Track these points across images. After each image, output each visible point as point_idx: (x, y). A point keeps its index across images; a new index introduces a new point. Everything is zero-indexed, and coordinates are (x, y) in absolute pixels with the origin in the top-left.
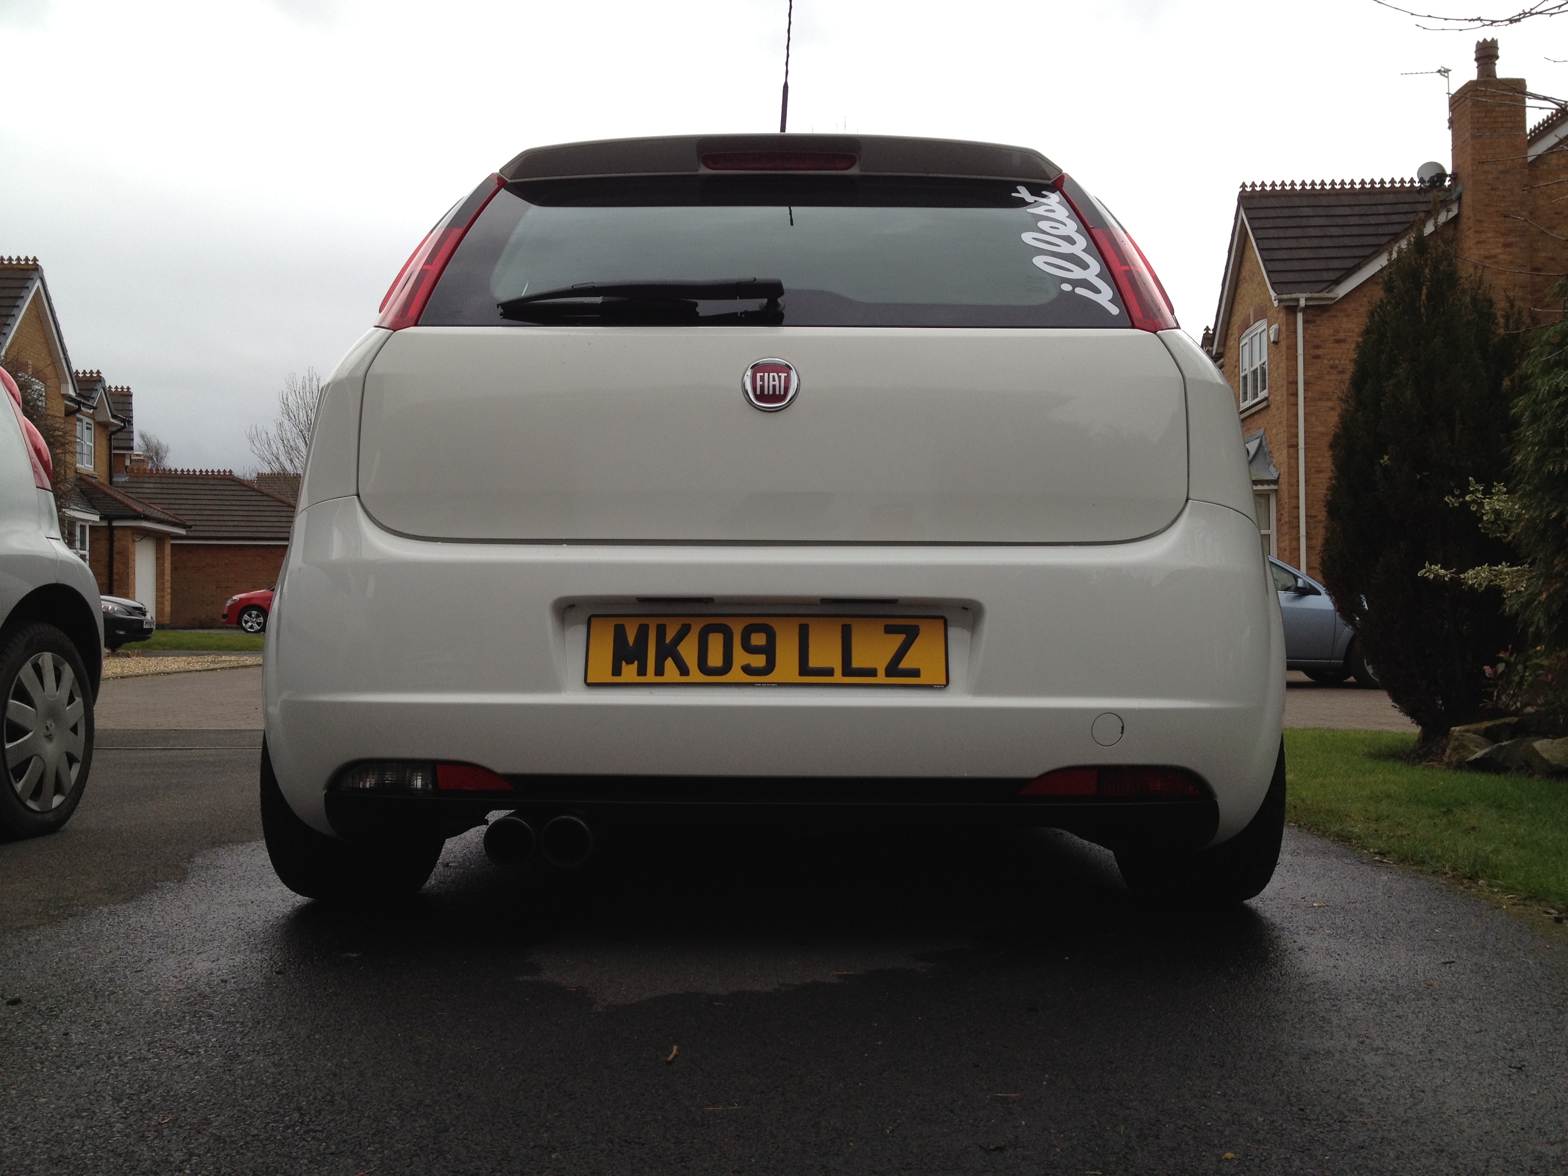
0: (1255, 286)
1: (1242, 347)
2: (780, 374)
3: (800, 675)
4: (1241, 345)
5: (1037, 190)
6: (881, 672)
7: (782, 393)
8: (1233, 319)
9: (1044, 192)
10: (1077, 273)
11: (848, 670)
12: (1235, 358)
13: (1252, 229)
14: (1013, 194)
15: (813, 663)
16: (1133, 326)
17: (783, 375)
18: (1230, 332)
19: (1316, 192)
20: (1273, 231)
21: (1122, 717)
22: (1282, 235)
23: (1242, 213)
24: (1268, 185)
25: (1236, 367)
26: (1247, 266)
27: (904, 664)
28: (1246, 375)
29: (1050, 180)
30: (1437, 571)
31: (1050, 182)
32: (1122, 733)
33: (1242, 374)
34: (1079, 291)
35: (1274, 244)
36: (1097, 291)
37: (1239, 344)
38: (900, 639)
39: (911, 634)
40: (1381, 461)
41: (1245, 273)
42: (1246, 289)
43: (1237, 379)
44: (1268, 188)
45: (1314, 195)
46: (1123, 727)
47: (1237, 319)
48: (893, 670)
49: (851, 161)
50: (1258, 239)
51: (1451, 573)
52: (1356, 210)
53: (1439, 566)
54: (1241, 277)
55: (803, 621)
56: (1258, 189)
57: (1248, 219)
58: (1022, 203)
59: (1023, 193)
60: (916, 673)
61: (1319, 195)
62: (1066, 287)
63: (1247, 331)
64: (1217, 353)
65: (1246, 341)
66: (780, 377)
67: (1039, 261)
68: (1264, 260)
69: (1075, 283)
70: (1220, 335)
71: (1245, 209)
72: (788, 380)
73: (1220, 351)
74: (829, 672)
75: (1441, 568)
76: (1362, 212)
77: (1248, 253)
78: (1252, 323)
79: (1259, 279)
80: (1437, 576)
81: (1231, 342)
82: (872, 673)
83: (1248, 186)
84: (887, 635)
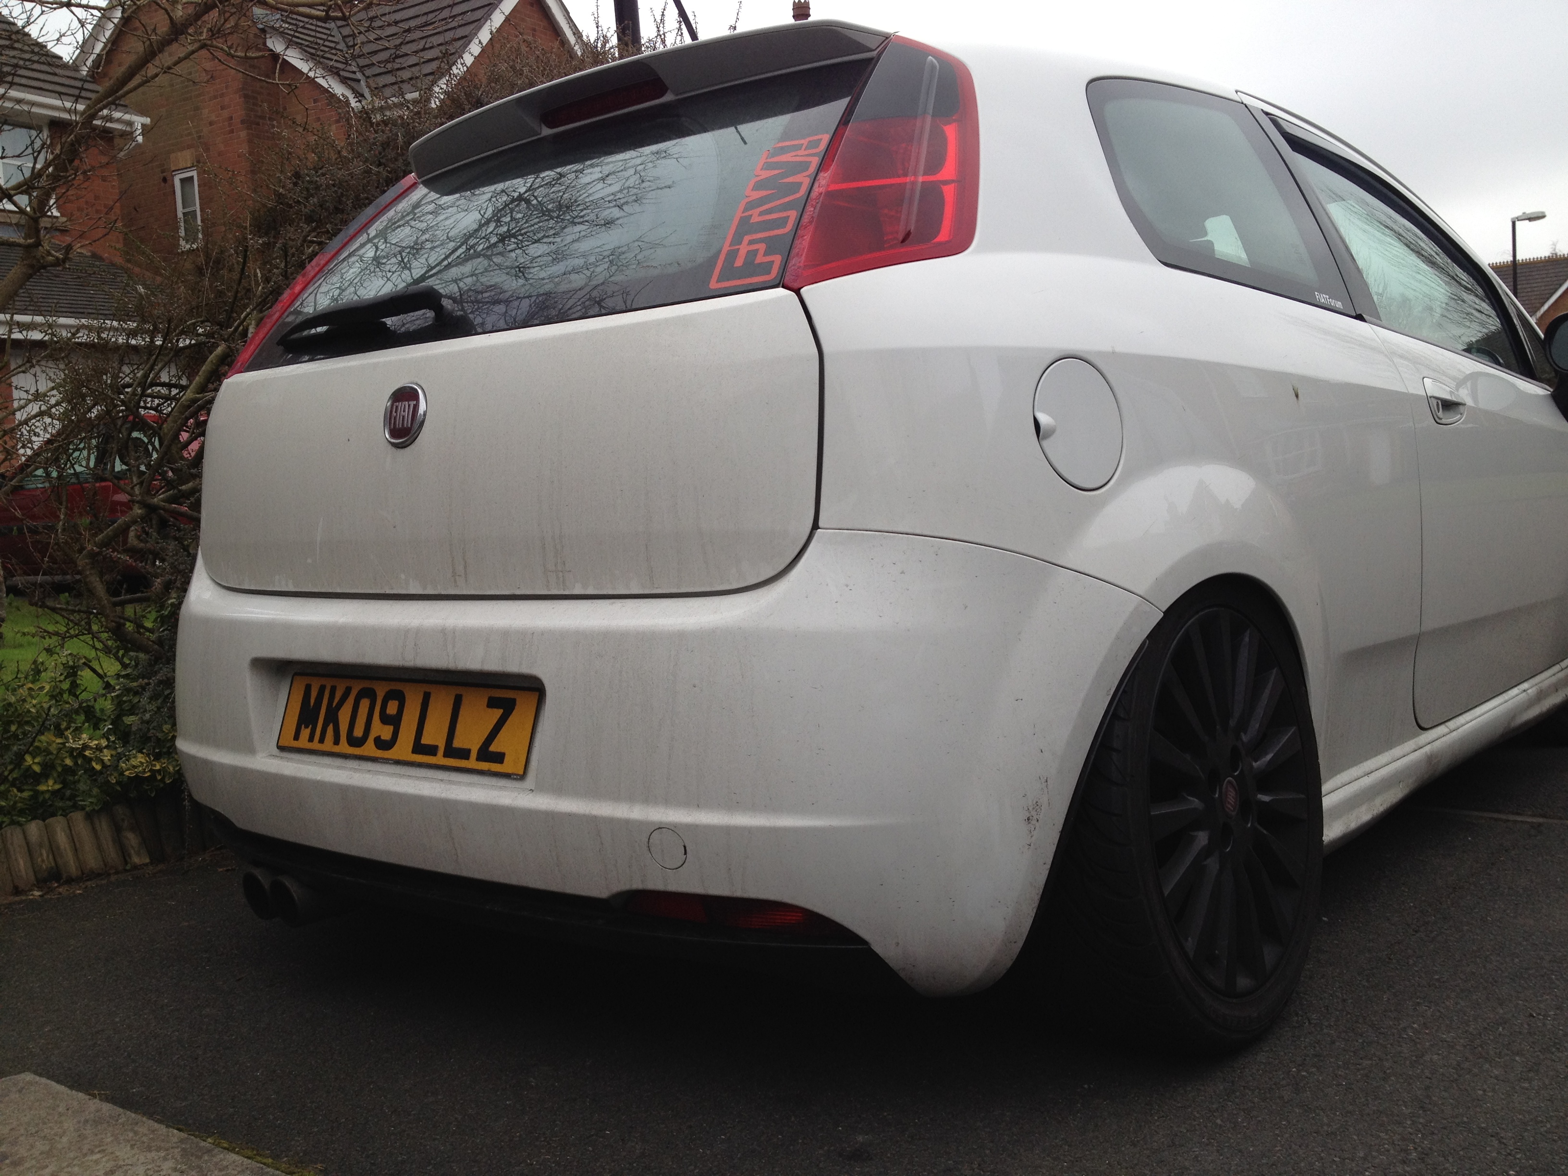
2: (410, 403)
3: (412, 752)
6: (474, 754)
7: (409, 426)
11: (449, 749)
15: (425, 738)
16: (779, 284)
17: (412, 404)
21: (684, 836)
27: (495, 745)
29: (872, 51)
32: (685, 854)
38: (498, 713)
39: (508, 707)
46: (685, 849)
48: (485, 754)
49: (660, 88)
55: (428, 688)
60: (501, 757)
72: (416, 408)
74: (434, 750)
82: (467, 753)
84: (490, 710)
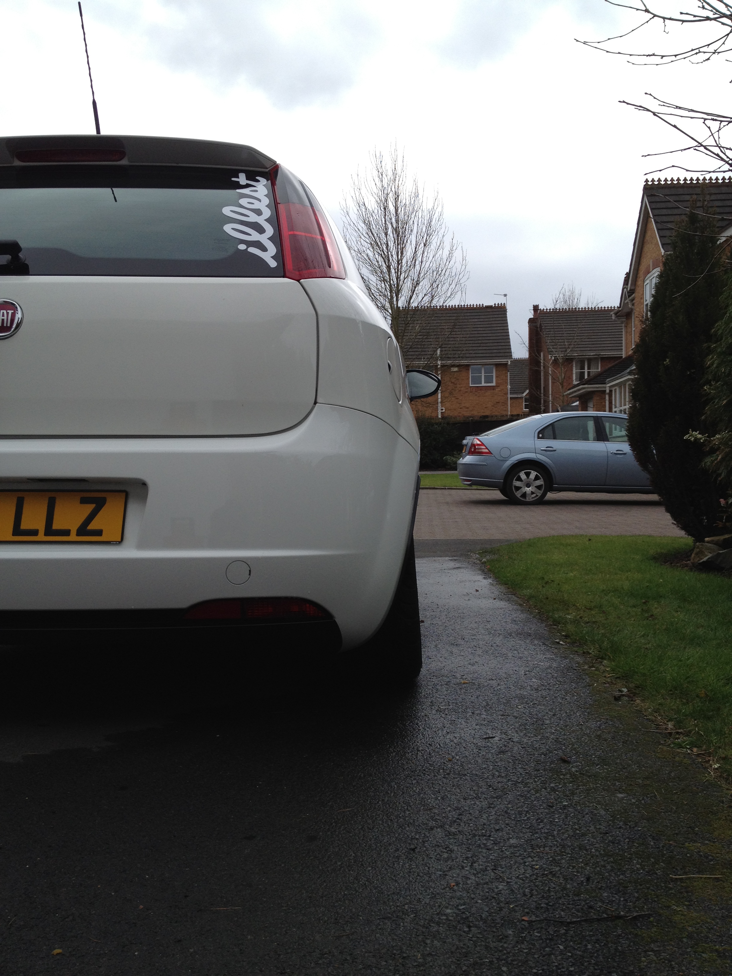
0: (653, 246)
1: (646, 285)
2: (8, 311)
3: (13, 535)
4: (645, 284)
5: (252, 176)
6: (74, 532)
7: (9, 325)
8: (640, 268)
9: (257, 178)
10: (255, 236)
11: (49, 531)
12: (641, 293)
13: (651, 209)
14: (233, 179)
15: (24, 526)
16: (284, 276)
17: (10, 312)
18: (638, 275)
19: (693, 185)
20: (665, 210)
21: (249, 564)
22: (670, 213)
23: (646, 199)
24: (663, 181)
25: (641, 298)
26: (649, 234)
27: (91, 527)
28: (648, 304)
29: (267, 168)
30: (696, 435)
31: (267, 170)
32: (250, 575)
33: (645, 303)
34: (252, 250)
35: (665, 219)
36: (264, 249)
37: (644, 283)
38: (90, 508)
39: (100, 504)
40: (665, 362)
41: (648, 237)
42: (648, 248)
43: (642, 306)
44: (663, 183)
45: (692, 187)
46: (250, 571)
47: (643, 268)
48: (83, 530)
49: (122, 155)
50: (655, 215)
51: (705, 437)
52: (719, 197)
53: (698, 432)
54: (645, 241)
55: (20, 494)
56: (656, 183)
57: (649, 202)
58: (238, 186)
59: (242, 179)
60: (99, 533)
61: (695, 187)
62: (242, 247)
63: (649, 275)
64: (630, 290)
65: (648, 281)
66: (8, 313)
67: (228, 228)
68: (658, 230)
69: (249, 244)
70: (632, 278)
71: (647, 196)
72: (13, 315)
73: (633, 288)
74: (35, 533)
75: (699, 434)
76: (723, 198)
77: (649, 225)
78: (651, 270)
79: (655, 241)
80: (696, 439)
81: (639, 283)
82: (67, 533)
83: (650, 181)
84: (82, 505)
